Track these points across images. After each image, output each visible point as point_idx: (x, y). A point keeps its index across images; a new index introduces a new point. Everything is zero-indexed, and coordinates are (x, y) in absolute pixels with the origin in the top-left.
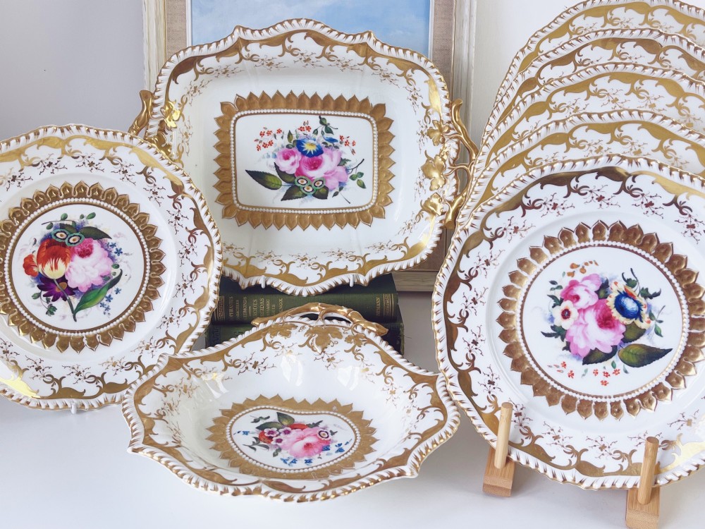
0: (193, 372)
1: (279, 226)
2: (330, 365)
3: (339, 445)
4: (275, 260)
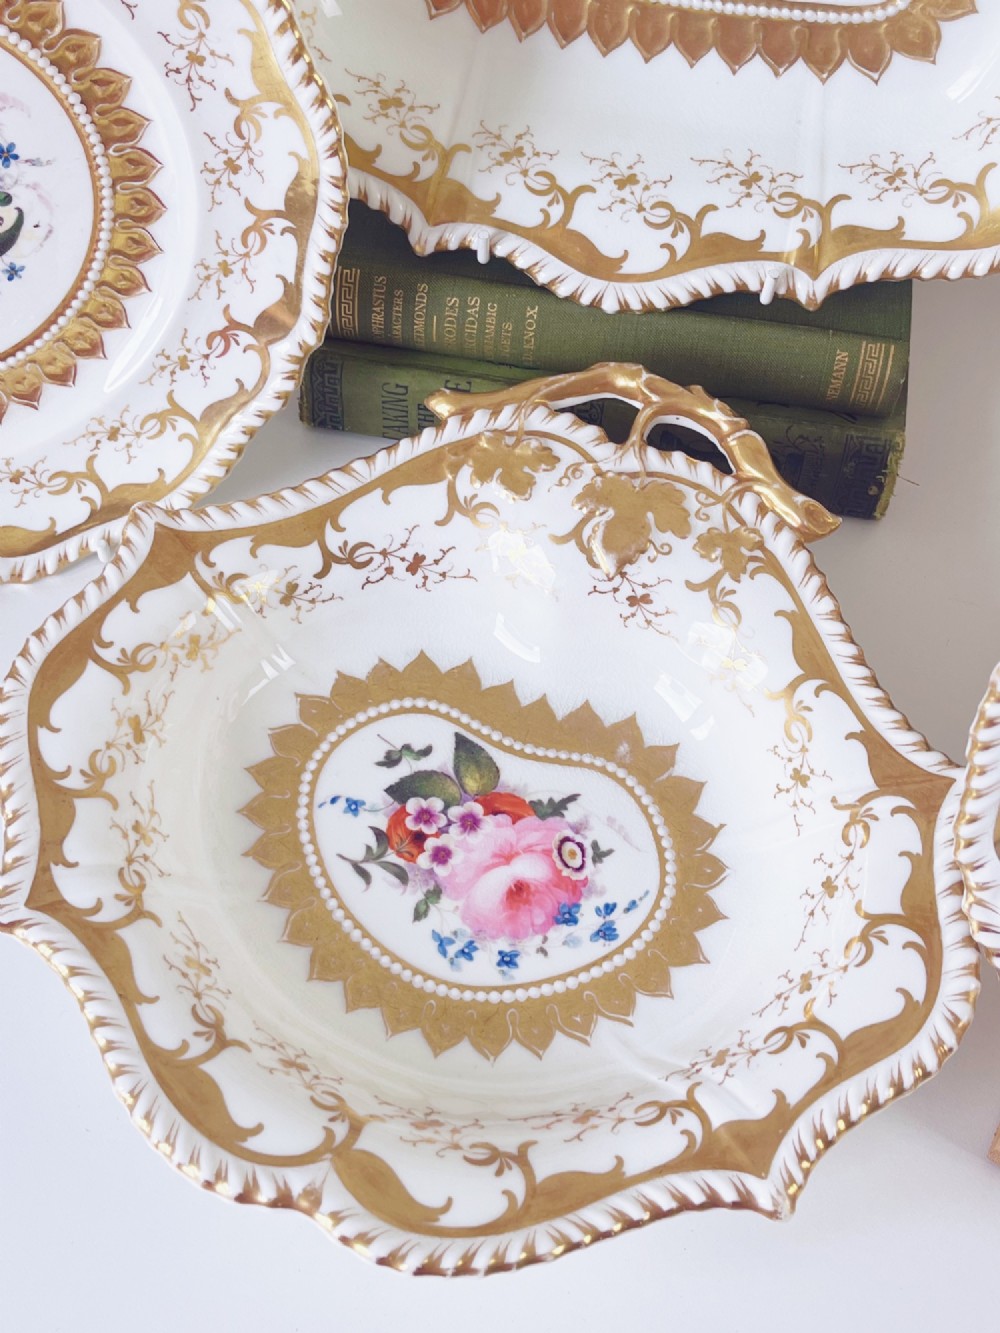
0: (225, 585)
1: (565, 35)
2: (633, 615)
3: (607, 906)
4: (531, 173)
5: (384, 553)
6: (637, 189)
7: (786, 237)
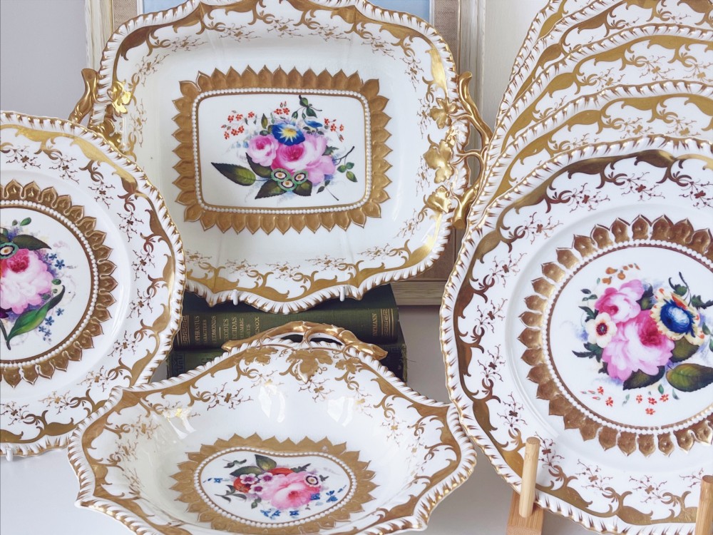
0: (153, 407)
1: (253, 230)
2: (318, 396)
3: (331, 492)
4: (249, 271)
5: (215, 395)
6: (288, 271)
7: (344, 276)
